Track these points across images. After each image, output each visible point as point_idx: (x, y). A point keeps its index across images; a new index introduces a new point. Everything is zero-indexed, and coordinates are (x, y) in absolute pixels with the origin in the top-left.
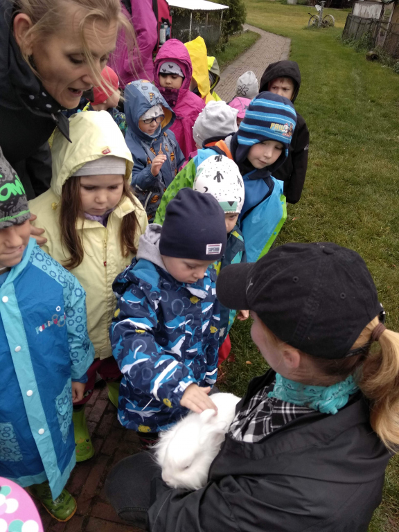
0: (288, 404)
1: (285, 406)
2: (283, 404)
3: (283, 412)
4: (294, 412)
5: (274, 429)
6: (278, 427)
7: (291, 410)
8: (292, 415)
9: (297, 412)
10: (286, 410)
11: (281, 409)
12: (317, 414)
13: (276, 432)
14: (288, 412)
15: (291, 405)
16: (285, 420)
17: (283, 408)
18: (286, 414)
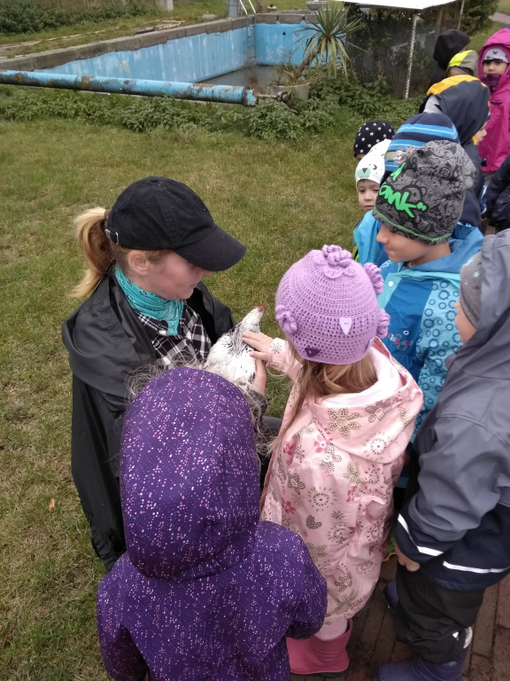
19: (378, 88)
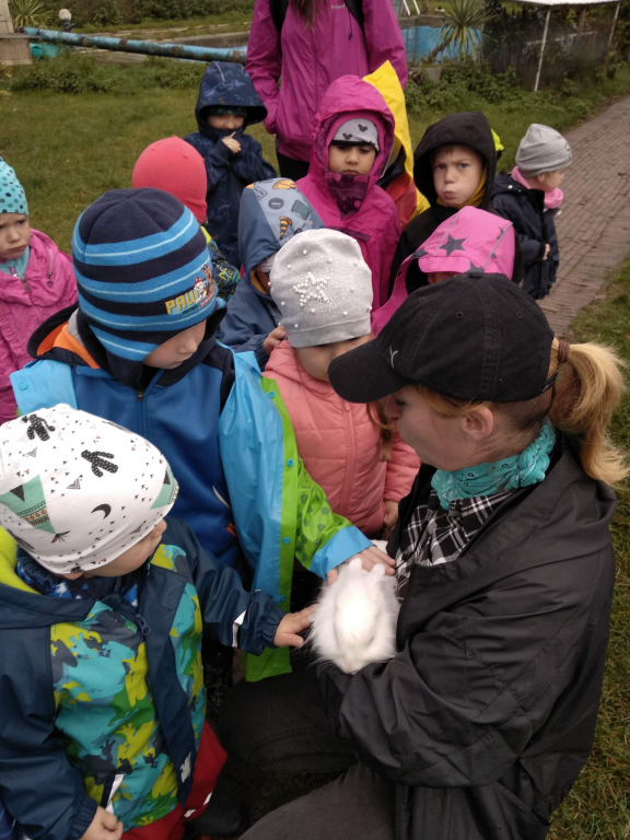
0: (478, 499)
1: (475, 502)
2: (472, 501)
3: (475, 510)
5: (470, 538)
6: (473, 533)
7: (485, 503)
8: (487, 509)
9: (493, 502)
10: (478, 507)
11: (472, 508)
12: (520, 492)
13: (474, 539)
14: (482, 507)
15: (483, 498)
16: (481, 520)
17: (474, 505)
18: (480, 512)
19: (507, 79)
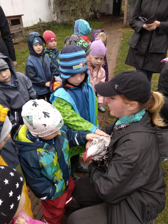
4: (125, 126)
10: (123, 126)
